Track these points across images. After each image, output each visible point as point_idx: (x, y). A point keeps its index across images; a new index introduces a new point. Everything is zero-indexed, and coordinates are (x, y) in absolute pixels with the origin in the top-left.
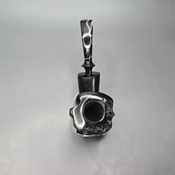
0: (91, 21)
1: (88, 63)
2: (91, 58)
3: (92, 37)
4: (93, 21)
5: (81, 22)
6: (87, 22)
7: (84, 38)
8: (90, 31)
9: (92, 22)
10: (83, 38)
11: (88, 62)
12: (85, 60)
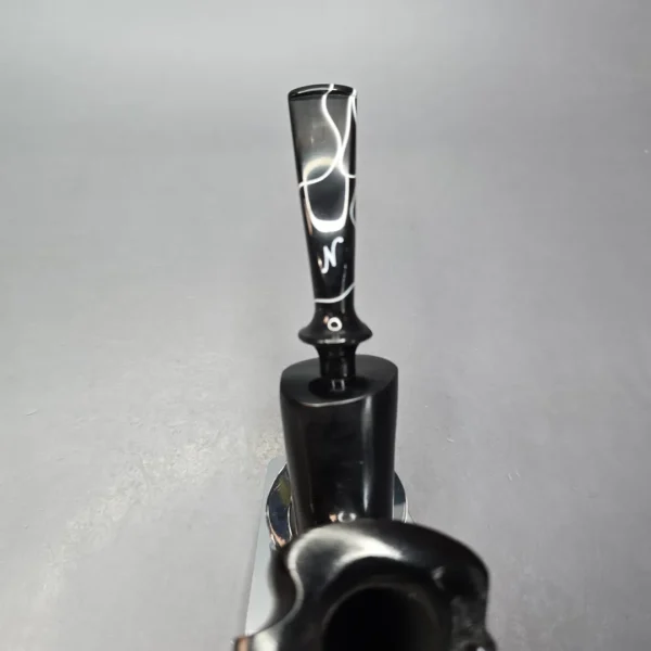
0: (343, 92)
1: (334, 325)
2: (350, 298)
3: (352, 182)
4: (354, 92)
5: (294, 96)
6: (325, 97)
7: (311, 188)
8: (342, 147)
9: (351, 99)
10: (302, 189)
11: (334, 323)
12: (318, 305)
